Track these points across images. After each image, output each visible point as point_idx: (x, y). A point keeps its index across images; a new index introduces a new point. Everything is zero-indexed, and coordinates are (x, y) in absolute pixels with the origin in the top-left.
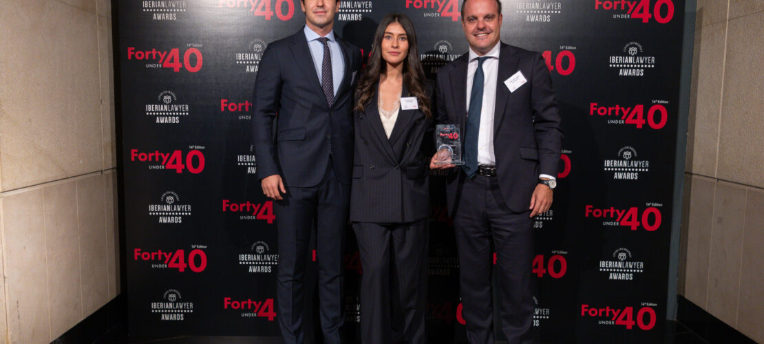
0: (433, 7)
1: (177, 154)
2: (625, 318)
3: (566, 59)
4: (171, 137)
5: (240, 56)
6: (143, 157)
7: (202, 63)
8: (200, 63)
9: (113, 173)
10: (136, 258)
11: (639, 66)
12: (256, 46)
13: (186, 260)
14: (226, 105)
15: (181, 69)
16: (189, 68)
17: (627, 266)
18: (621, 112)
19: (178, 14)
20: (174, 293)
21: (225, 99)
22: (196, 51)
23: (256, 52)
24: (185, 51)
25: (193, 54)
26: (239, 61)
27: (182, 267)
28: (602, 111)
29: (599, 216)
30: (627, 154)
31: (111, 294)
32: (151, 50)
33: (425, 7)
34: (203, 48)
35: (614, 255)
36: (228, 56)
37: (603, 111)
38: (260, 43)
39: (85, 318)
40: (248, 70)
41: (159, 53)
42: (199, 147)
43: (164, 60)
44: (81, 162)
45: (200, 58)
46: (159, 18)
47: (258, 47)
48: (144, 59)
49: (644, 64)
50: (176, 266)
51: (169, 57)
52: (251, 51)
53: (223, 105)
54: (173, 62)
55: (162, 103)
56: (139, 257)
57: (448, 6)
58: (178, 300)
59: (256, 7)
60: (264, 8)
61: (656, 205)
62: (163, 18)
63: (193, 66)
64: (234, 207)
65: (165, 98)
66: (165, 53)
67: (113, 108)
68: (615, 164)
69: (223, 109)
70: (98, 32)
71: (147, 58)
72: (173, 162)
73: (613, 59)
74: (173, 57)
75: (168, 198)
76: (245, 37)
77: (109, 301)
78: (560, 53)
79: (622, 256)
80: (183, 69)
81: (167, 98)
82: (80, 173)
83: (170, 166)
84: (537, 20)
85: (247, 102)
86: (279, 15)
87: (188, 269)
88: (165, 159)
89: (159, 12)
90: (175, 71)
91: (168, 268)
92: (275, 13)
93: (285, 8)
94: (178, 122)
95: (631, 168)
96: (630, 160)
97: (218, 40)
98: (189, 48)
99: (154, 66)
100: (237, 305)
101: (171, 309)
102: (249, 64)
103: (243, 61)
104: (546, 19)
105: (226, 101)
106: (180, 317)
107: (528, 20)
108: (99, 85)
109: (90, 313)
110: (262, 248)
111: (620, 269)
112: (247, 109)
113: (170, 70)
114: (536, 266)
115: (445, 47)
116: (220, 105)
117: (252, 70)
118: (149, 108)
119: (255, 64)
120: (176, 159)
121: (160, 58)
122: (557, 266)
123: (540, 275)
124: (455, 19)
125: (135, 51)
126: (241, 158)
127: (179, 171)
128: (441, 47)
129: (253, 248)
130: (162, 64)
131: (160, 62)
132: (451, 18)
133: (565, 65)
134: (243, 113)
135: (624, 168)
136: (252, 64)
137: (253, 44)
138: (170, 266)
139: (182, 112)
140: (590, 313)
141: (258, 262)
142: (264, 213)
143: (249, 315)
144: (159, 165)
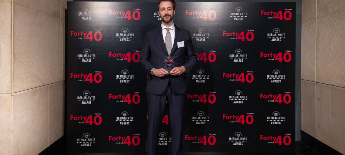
0: (196, 15)
1: (90, 75)
2: (278, 141)
3: (250, 35)
6: (76, 76)
7: (101, 37)
9: (63, 83)
11: (279, 37)
13: (93, 120)
15: (92, 40)
16: (96, 39)
17: (278, 118)
18: (273, 56)
19: (92, 18)
20: (87, 134)
22: (99, 32)
24: (95, 32)
26: (117, 36)
27: (91, 123)
28: (265, 55)
29: (266, 98)
30: (276, 72)
31: (61, 135)
32: (81, 32)
33: (193, 15)
34: (102, 31)
35: (273, 114)
36: (113, 34)
38: (126, 29)
39: (50, 145)
40: (121, 40)
41: (84, 33)
42: (100, 72)
43: (86, 36)
44: (51, 78)
45: (101, 35)
46: (84, 19)
47: (125, 31)
49: (281, 36)
50: (89, 122)
51: (88, 35)
52: (123, 33)
55: (84, 54)
56: (72, 119)
57: (203, 14)
58: (89, 137)
59: (125, 15)
60: (128, 16)
61: (289, 93)
62: (86, 19)
63: (98, 39)
65: (86, 51)
66: (86, 33)
67: (64, 55)
68: (271, 76)
69: (110, 56)
70: (61, 24)
71: (79, 35)
72: (89, 78)
73: (269, 35)
75: (86, 93)
76: (120, 27)
78: (248, 33)
79: (276, 114)
80: (94, 40)
82: (50, 83)
83: (87, 80)
84: (238, 19)
85: (120, 53)
86: (134, 18)
87: (93, 124)
88: (85, 77)
89: (84, 17)
90: (90, 40)
92: (132, 17)
93: (136, 15)
94: (91, 62)
95: (278, 78)
96: (277, 75)
97: (108, 28)
98: (96, 31)
99: (82, 38)
100: (114, 139)
101: (85, 141)
102: (121, 38)
103: (119, 36)
104: (242, 19)
105: (111, 53)
106: (89, 145)
107: (234, 19)
108: (60, 46)
109: (52, 143)
110: (126, 114)
111: (275, 120)
112: (120, 56)
113: (88, 40)
114: (240, 120)
115: (202, 31)
116: (109, 54)
117: (123, 40)
118: (79, 56)
119: (124, 38)
120: (89, 77)
121: (84, 35)
122: (250, 119)
123: (243, 123)
124: (205, 19)
125: (74, 32)
126: (117, 76)
127: (91, 82)
128: (200, 31)
129: (122, 114)
130: (85, 38)
131: (84, 37)
132: (204, 19)
133: (250, 37)
134: (119, 58)
135: (275, 78)
136: (123, 38)
137: (123, 30)
138: (86, 123)
139: (93, 57)
140: (264, 139)
141: (124, 120)
142: (127, 99)
143: (120, 143)
144: (82, 80)
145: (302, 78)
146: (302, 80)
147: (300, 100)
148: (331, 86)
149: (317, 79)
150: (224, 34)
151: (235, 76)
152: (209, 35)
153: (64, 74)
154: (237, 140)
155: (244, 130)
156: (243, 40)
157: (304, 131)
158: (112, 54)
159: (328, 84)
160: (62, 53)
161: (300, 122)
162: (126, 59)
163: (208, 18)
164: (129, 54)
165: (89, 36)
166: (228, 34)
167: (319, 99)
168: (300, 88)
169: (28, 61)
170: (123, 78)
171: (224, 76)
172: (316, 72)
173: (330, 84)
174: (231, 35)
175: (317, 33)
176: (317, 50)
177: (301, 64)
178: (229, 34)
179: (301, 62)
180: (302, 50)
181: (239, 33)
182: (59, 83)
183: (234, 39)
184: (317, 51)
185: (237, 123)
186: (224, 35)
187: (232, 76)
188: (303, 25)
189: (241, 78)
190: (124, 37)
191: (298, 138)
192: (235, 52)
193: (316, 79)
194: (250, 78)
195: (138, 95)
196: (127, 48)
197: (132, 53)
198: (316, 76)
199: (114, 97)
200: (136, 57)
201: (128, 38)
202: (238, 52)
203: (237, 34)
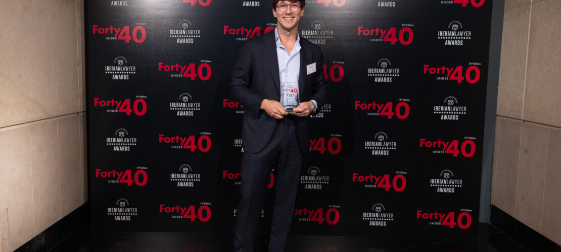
1: (127, 102)
2: (449, 220)
3: (406, 34)
5: (172, 32)
6: (103, 103)
8: (144, 36)
9: (83, 115)
10: (97, 176)
11: (459, 38)
12: (184, 25)
13: (133, 178)
14: (162, 67)
15: (130, 40)
16: (136, 40)
17: (450, 182)
18: (446, 71)
19: (129, 2)
20: (124, 201)
21: (161, 62)
22: (141, 28)
23: (184, 29)
24: (134, 28)
25: (139, 30)
26: (172, 35)
27: (129, 182)
29: (430, 146)
30: (451, 102)
31: (82, 202)
32: (110, 28)
34: (146, 26)
35: (441, 174)
36: (164, 31)
37: (433, 71)
38: (186, 22)
39: (62, 217)
40: (178, 42)
41: (115, 29)
42: (143, 97)
43: (118, 34)
44: (61, 106)
45: (144, 32)
46: (115, 4)
47: (185, 25)
48: (105, 33)
49: (463, 36)
50: (126, 181)
51: (122, 32)
52: (181, 28)
53: (160, 67)
54: (125, 36)
55: (116, 65)
58: (127, 206)
61: (472, 138)
62: (119, 4)
63: (139, 39)
66: (119, 29)
67: (84, 68)
68: (442, 109)
69: (160, 70)
70: (76, 14)
71: (106, 32)
72: (125, 107)
73: (441, 33)
74: (125, 32)
75: (120, 133)
76: (176, 18)
77: (80, 206)
78: (402, 30)
79: (447, 175)
80: (132, 41)
81: (120, 62)
82: (60, 114)
83: (122, 110)
84: (385, 5)
85: (177, 65)
86: (201, 2)
87: (134, 184)
88: (118, 105)
90: (126, 42)
91: (120, 183)
92: (197, 1)
94: (128, 79)
95: (454, 112)
96: (452, 106)
97: (157, 20)
98: (136, 26)
99: (111, 38)
100: (168, 210)
101: (121, 213)
102: (179, 38)
103: (174, 35)
104: (392, 5)
105: (162, 63)
106: (128, 219)
107: (379, 5)
108: (77, 52)
109: (66, 214)
110: (187, 169)
111: (445, 185)
112: (177, 70)
113: (123, 41)
114: (384, 183)
115: (319, 25)
116: (158, 66)
117: (181, 42)
118: (107, 68)
119: (183, 38)
120: (126, 105)
121: (115, 33)
122: (399, 183)
123: (387, 189)
124: (327, 5)
125: (98, 28)
126: (172, 105)
127: (128, 114)
128: (316, 25)
129: (180, 169)
130: (117, 37)
132: (323, 4)
133: (406, 37)
134: (175, 72)
135: (449, 112)
136: (181, 38)
137: (182, 23)
138: (121, 182)
139: (131, 72)
140: (423, 216)
141: (184, 179)
142: (188, 144)
143: (178, 217)
144: (114, 109)
145: (497, 114)
146: (498, 117)
147: (493, 151)
148: (549, 127)
149: (524, 114)
150: (359, 31)
151: (376, 106)
152: (332, 33)
153: (85, 100)
154: (377, 218)
155: (390, 201)
156: (393, 43)
157: (497, 206)
158: (164, 65)
159: (545, 123)
160: (81, 65)
161: (491, 190)
162: (186, 75)
163: (332, 2)
164: (192, 66)
165: (124, 34)
166: (366, 32)
167: (526, 151)
168: (495, 131)
169: (20, 76)
170: (184, 108)
171: (358, 106)
172: (523, 103)
173: (548, 123)
174: (372, 34)
176: (528, 63)
177: (499, 87)
178: (369, 32)
179: (498, 85)
180: (501, 62)
181: (386, 30)
182: (76, 115)
183: (377, 40)
184: (528, 65)
185: (377, 188)
186: (359, 34)
187: (371, 107)
188: (506, 16)
189: (386, 111)
190: (185, 37)
191: (484, 217)
192: (378, 64)
193: (522, 115)
194: (403, 110)
195: (208, 137)
196: (189, 55)
197: (198, 64)
198: (523, 109)
199: (167, 140)
200: (205, 72)
201: (191, 38)
202: (384, 64)
203: (383, 31)
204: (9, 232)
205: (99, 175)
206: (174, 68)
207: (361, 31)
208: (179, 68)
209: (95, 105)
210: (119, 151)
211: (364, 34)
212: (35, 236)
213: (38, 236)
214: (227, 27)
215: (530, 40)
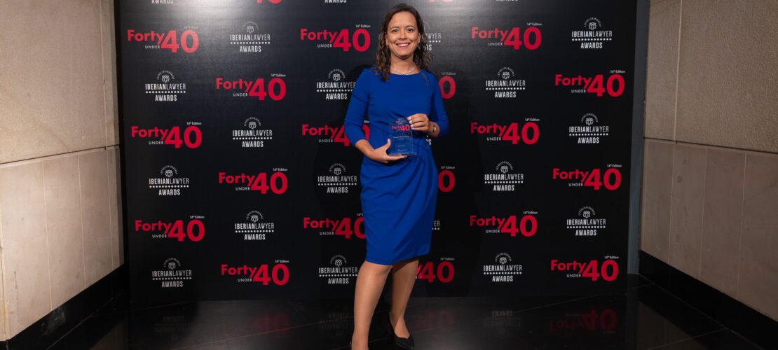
1: (176, 130)
2: (591, 271)
3: (533, 36)
4: (169, 115)
5: (233, 37)
6: (143, 133)
7: (198, 44)
8: (196, 44)
9: (116, 150)
10: (137, 229)
11: (598, 39)
12: (248, 28)
13: (185, 231)
14: (221, 83)
15: (178, 50)
16: (186, 49)
17: (591, 223)
18: (583, 82)
20: (173, 261)
21: (220, 77)
22: (191, 32)
23: (248, 34)
24: (182, 32)
25: (189, 35)
26: (233, 42)
27: (180, 236)
29: (566, 177)
30: (590, 121)
32: (150, 33)
34: (199, 30)
35: (580, 213)
36: (223, 37)
37: (567, 82)
38: (252, 25)
39: (88, 287)
40: (241, 50)
41: (157, 35)
42: (196, 123)
43: (162, 42)
44: (83, 137)
45: (196, 39)
46: (157, 2)
47: (250, 28)
48: (143, 41)
49: (603, 37)
50: (176, 236)
51: (167, 39)
52: (244, 33)
53: (218, 84)
54: (171, 43)
55: (160, 82)
58: (178, 268)
61: (616, 166)
62: (161, 2)
63: (190, 47)
64: (230, 179)
65: (163, 77)
66: (163, 35)
67: (116, 87)
68: (579, 129)
69: (218, 87)
70: (101, 15)
71: (146, 39)
72: (172, 138)
73: (575, 34)
74: (171, 39)
75: (167, 172)
76: (238, 19)
77: (113, 270)
78: (527, 30)
79: (587, 214)
80: (180, 49)
81: (165, 77)
82: (82, 148)
83: (169, 141)
85: (241, 80)
87: (186, 238)
88: (164, 135)
90: (172, 51)
91: (167, 238)
94: (176, 100)
95: (593, 133)
96: (592, 126)
97: (213, 22)
98: (185, 30)
99: (153, 47)
100: (233, 271)
101: (170, 277)
102: (242, 45)
103: (236, 42)
105: (222, 79)
106: (180, 284)
108: (102, 65)
109: (93, 282)
110: (257, 217)
111: (584, 226)
112: (241, 87)
113: (168, 50)
116: (215, 83)
117: (245, 50)
118: (148, 86)
119: (249, 45)
120: (174, 135)
121: (158, 40)
123: (513, 235)
125: (135, 33)
126: (236, 133)
127: (177, 146)
129: (247, 218)
130: (160, 45)
131: (159, 43)
133: (532, 40)
134: (237, 91)
135: (587, 133)
136: (246, 45)
137: (246, 26)
138: (169, 236)
139: (180, 91)
140: (559, 267)
141: (253, 230)
142: (258, 184)
143: (245, 280)
144: (158, 141)
145: (646, 136)
146: (647, 140)
148: (708, 149)
149: (677, 133)
150: (474, 33)
151: (498, 129)
152: (439, 36)
153: (115, 130)
155: (517, 249)
156: (517, 47)
157: (647, 252)
158: (223, 81)
159: (702, 143)
160: (108, 82)
161: (640, 232)
162: (253, 94)
164: (260, 82)
166: (483, 34)
167: (680, 179)
170: (251, 137)
171: (474, 130)
172: (675, 119)
173: (704, 142)
174: (490, 37)
175: (682, 28)
176: (680, 68)
177: (646, 102)
178: (486, 34)
179: (646, 98)
181: (507, 32)
182: (103, 150)
183: (496, 44)
184: (680, 71)
185: (501, 233)
186: (473, 37)
187: (492, 130)
188: (653, 11)
189: (510, 134)
191: (632, 267)
192: (499, 74)
193: (675, 134)
194: (530, 133)
195: (283, 175)
196: (256, 67)
197: (267, 79)
198: (675, 127)
199: (231, 179)
200: (277, 88)
201: (258, 45)
202: (506, 75)
203: (504, 32)
204: (18, 304)
205: (140, 228)
206: (237, 85)
207: (477, 33)
208: (244, 85)
209: (133, 136)
210: (167, 196)
211: (480, 36)
212: (52, 310)
213: (56, 310)
214: (306, 30)
215: (682, 40)
